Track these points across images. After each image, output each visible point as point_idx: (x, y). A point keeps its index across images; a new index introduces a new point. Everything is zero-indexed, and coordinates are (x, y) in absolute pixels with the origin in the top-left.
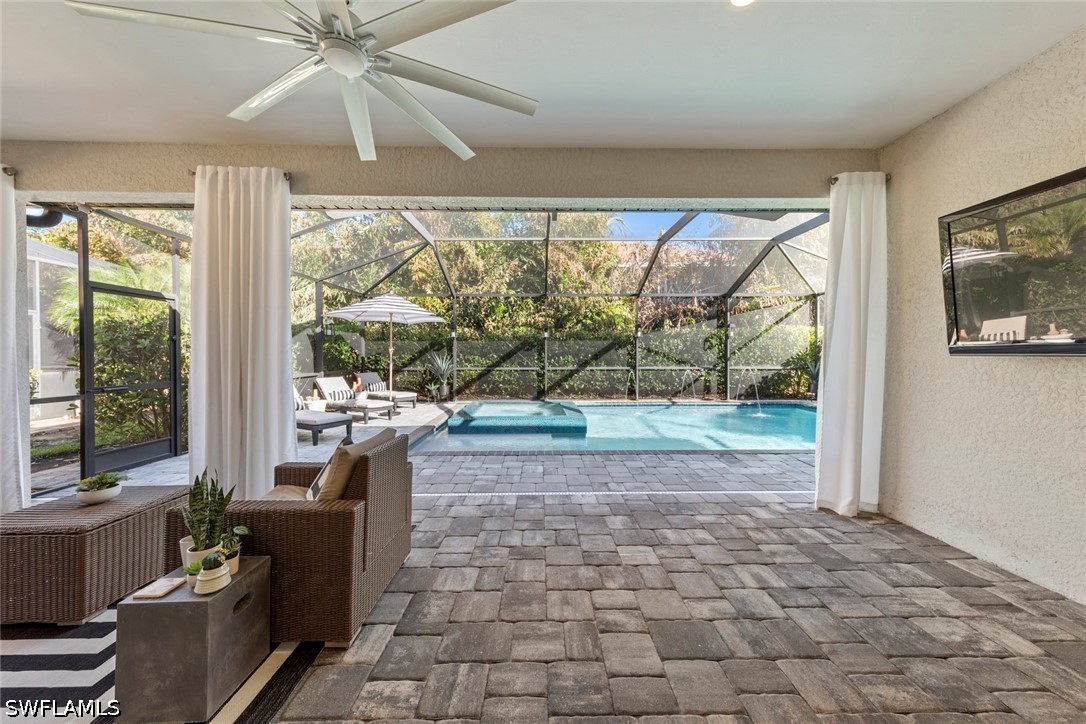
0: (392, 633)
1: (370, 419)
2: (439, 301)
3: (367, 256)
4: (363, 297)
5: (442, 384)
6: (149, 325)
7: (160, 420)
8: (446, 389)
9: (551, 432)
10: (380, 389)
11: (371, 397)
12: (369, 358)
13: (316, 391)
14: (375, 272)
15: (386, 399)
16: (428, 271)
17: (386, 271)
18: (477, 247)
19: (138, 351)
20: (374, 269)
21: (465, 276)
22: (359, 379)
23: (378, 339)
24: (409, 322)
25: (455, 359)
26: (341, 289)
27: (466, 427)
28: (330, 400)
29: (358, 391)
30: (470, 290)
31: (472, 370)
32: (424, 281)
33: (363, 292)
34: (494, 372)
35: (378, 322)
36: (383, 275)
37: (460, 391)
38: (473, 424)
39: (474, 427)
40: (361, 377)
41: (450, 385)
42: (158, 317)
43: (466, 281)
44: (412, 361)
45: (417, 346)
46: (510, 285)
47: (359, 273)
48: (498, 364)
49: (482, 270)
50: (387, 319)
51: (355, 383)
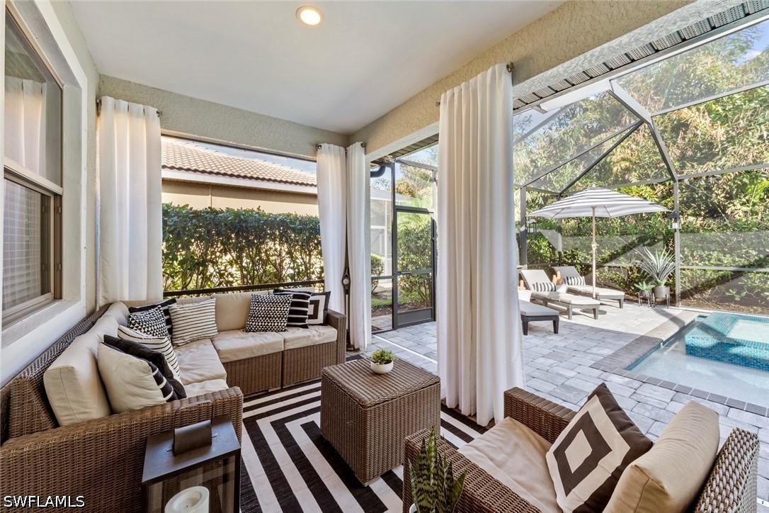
1: (574, 314)
2: (649, 189)
3: (562, 158)
4: (560, 196)
5: (658, 284)
6: (422, 231)
7: (428, 292)
8: (664, 292)
10: (579, 283)
11: (570, 291)
12: (565, 253)
13: (522, 282)
14: (570, 172)
15: (589, 295)
16: (633, 159)
17: (582, 169)
18: (710, 112)
19: (417, 247)
20: (569, 168)
21: (690, 153)
22: (559, 273)
23: (575, 235)
24: (613, 215)
25: (678, 254)
26: (540, 191)
28: (533, 291)
29: (558, 283)
30: (700, 170)
32: (628, 170)
33: (559, 192)
35: (574, 219)
36: (578, 173)
37: (686, 295)
40: (560, 271)
41: (671, 286)
42: (426, 225)
43: (692, 159)
44: (613, 257)
45: (621, 242)
47: (555, 175)
49: (723, 139)
50: (590, 214)
51: (554, 276)
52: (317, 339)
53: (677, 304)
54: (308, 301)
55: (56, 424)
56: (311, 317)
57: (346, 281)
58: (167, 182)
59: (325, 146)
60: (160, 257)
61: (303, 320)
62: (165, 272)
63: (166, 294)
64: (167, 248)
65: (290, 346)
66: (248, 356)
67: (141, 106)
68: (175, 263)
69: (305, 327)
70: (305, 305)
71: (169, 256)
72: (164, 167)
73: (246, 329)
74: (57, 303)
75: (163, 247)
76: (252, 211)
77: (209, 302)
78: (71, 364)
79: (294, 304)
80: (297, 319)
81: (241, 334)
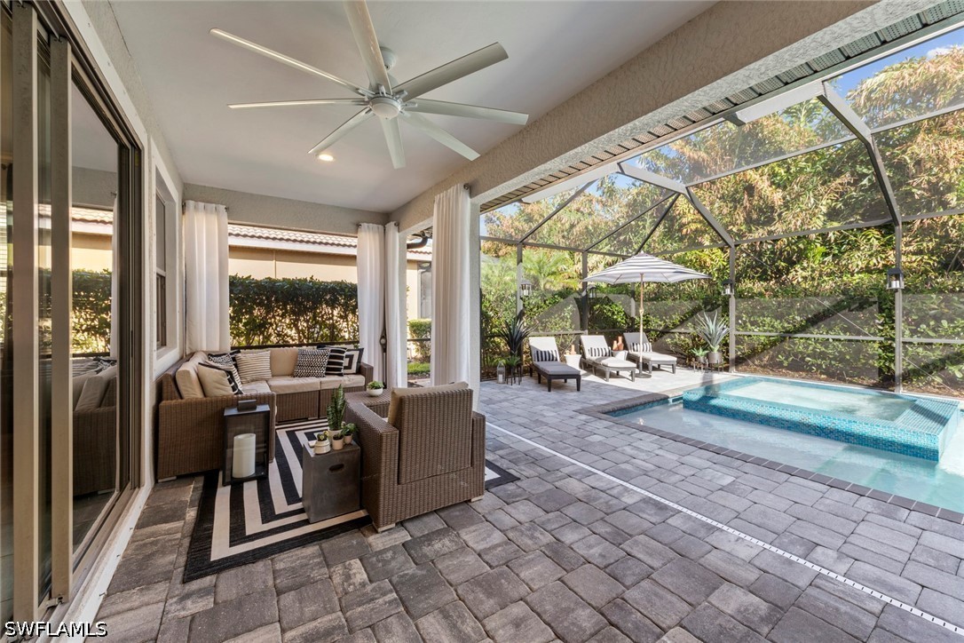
0: (403, 541)
5: (712, 350)
8: (718, 357)
9: (847, 441)
21: (755, 216)
22: (620, 339)
25: (733, 320)
26: (605, 254)
27: (704, 404)
28: (588, 355)
29: (618, 349)
30: (759, 233)
31: (759, 335)
34: (796, 341)
38: (714, 402)
39: (714, 406)
41: (724, 352)
43: (756, 222)
44: (682, 322)
45: (688, 306)
46: (832, 214)
48: (802, 329)
49: (780, 203)
50: (639, 280)
51: (615, 342)
52: (347, 383)
53: (730, 369)
54: (344, 355)
55: (181, 398)
56: (346, 368)
57: (383, 341)
58: (233, 249)
59: (365, 225)
60: (229, 320)
61: (340, 370)
62: (232, 333)
63: (232, 348)
64: (233, 312)
65: (325, 387)
66: (292, 391)
67: (214, 205)
68: (240, 325)
69: (341, 375)
70: (342, 358)
71: (235, 318)
72: (230, 234)
73: (293, 375)
74: (164, 348)
75: (230, 312)
76: (306, 280)
77: (266, 354)
78: (187, 369)
79: (331, 357)
80: (333, 368)
81: (289, 378)
